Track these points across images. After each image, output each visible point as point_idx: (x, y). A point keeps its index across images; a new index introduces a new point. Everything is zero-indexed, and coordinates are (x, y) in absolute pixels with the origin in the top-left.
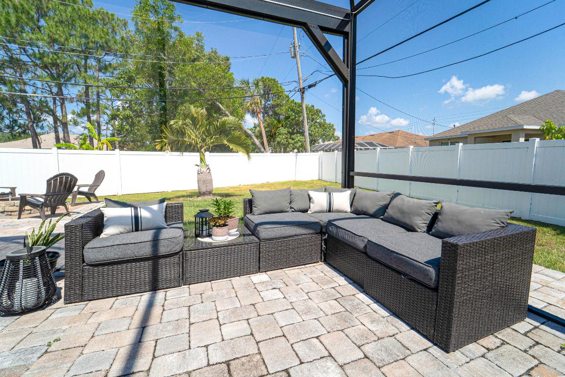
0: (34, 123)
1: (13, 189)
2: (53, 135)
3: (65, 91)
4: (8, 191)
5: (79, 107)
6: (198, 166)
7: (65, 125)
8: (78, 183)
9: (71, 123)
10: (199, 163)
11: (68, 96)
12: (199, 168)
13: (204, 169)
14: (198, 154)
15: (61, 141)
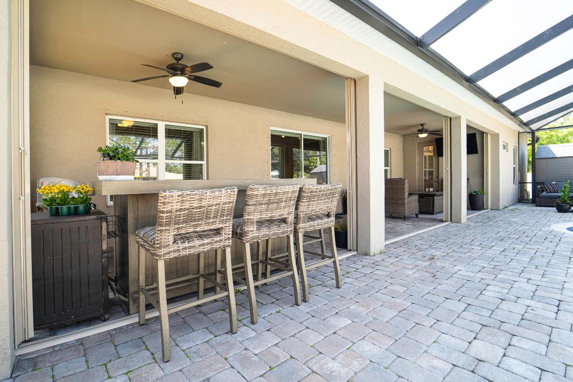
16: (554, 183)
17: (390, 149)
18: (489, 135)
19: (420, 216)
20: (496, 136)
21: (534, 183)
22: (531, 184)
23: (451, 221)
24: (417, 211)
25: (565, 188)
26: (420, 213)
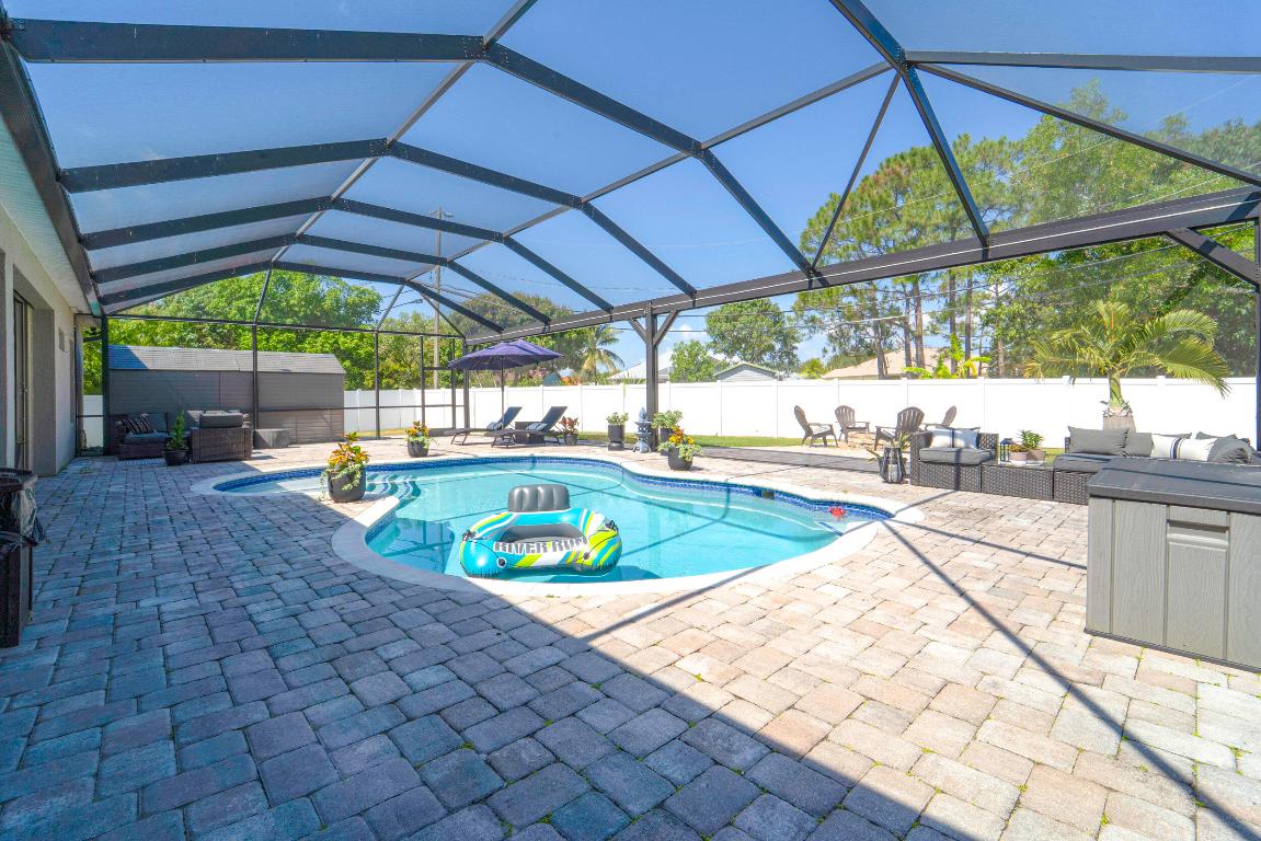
0: (881, 339)
1: (867, 424)
2: (902, 353)
3: (922, 287)
4: (863, 425)
5: (938, 305)
6: (1106, 403)
7: (918, 338)
8: (925, 420)
9: (928, 332)
10: (1107, 399)
11: (927, 292)
12: (1106, 407)
13: (1117, 410)
14: (1106, 380)
15: (913, 363)
16: (144, 415)
21: (109, 417)
22: (101, 418)
25: (178, 423)
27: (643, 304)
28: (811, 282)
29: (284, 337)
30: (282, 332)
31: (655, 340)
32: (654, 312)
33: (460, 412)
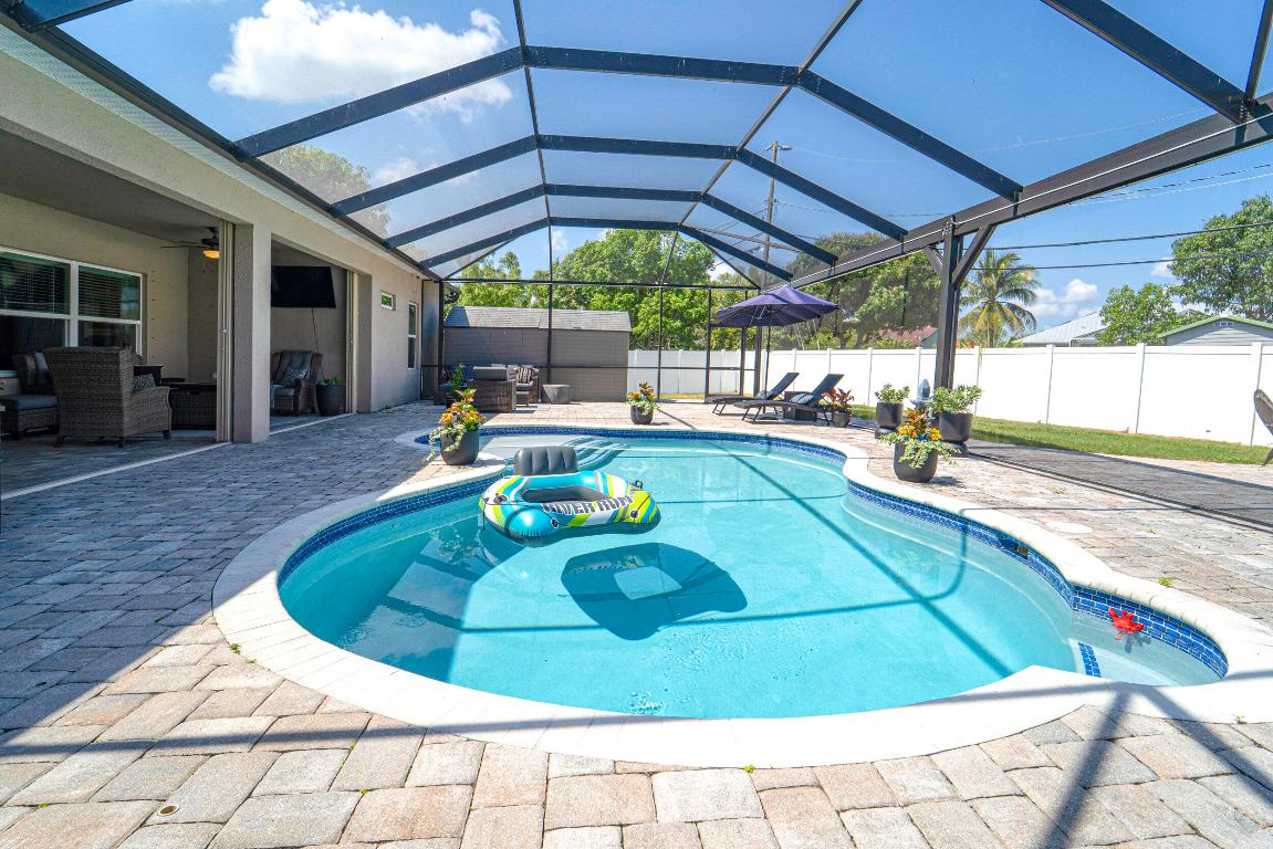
17: (145, 276)
18: (356, 277)
19: (175, 434)
20: (366, 280)
23: (232, 440)
24: (166, 423)
26: (173, 429)
27: (940, 223)
28: (1240, 132)
29: (624, 298)
30: (624, 292)
31: (955, 275)
32: (957, 232)
33: (749, 377)
